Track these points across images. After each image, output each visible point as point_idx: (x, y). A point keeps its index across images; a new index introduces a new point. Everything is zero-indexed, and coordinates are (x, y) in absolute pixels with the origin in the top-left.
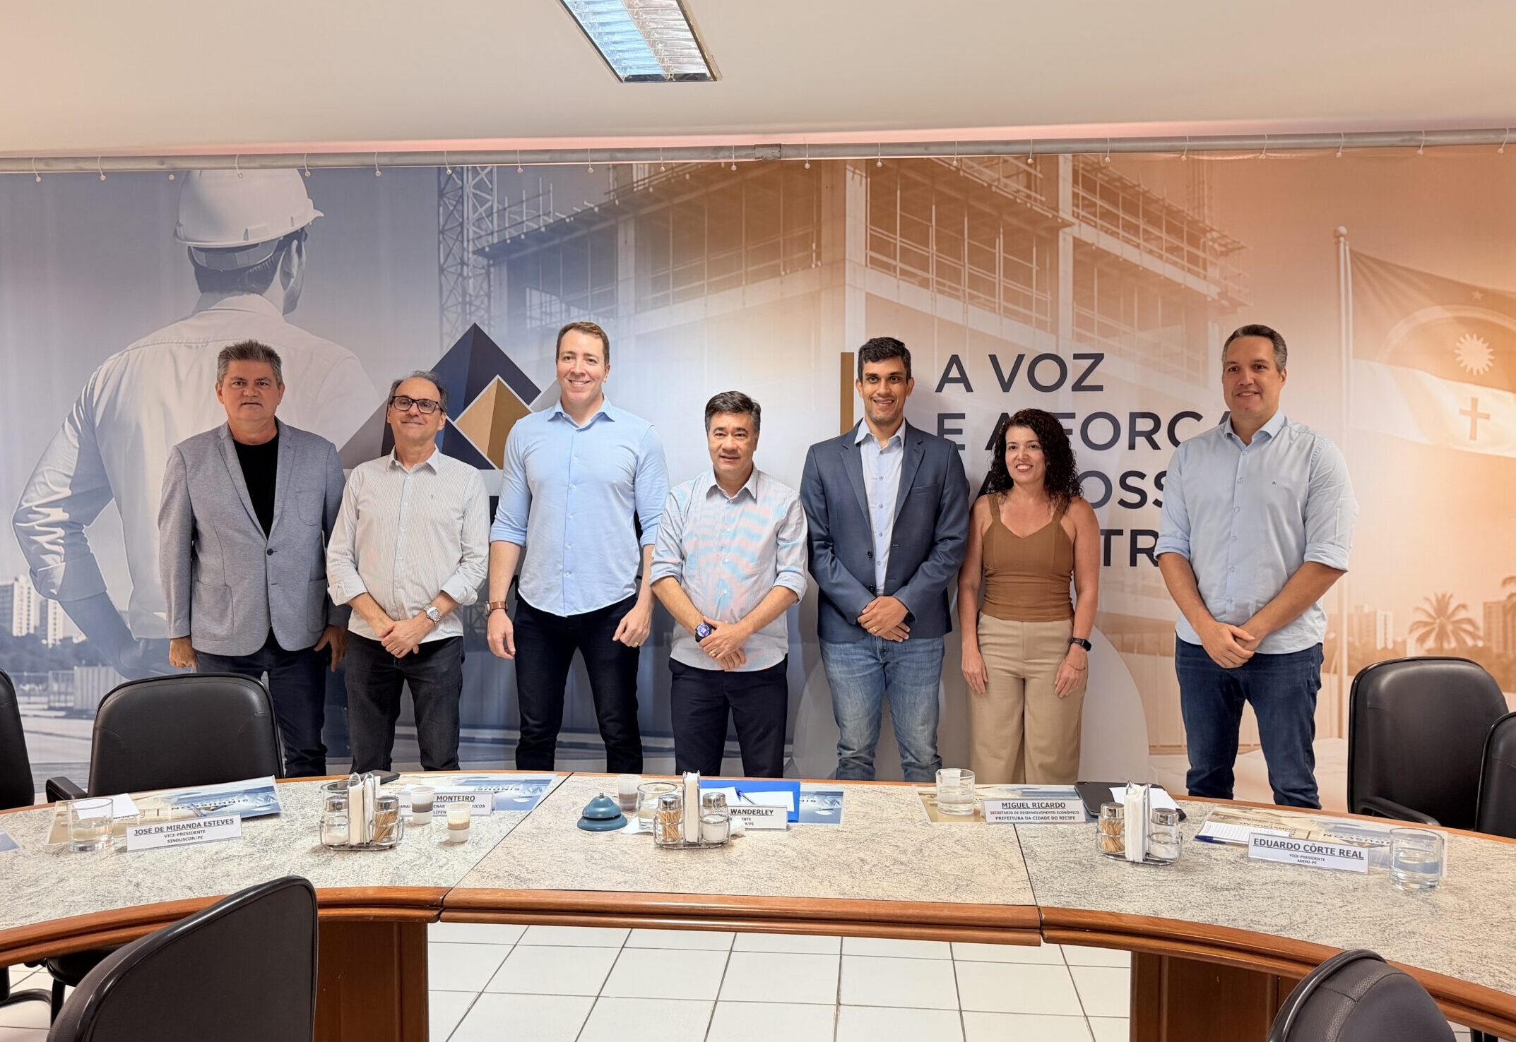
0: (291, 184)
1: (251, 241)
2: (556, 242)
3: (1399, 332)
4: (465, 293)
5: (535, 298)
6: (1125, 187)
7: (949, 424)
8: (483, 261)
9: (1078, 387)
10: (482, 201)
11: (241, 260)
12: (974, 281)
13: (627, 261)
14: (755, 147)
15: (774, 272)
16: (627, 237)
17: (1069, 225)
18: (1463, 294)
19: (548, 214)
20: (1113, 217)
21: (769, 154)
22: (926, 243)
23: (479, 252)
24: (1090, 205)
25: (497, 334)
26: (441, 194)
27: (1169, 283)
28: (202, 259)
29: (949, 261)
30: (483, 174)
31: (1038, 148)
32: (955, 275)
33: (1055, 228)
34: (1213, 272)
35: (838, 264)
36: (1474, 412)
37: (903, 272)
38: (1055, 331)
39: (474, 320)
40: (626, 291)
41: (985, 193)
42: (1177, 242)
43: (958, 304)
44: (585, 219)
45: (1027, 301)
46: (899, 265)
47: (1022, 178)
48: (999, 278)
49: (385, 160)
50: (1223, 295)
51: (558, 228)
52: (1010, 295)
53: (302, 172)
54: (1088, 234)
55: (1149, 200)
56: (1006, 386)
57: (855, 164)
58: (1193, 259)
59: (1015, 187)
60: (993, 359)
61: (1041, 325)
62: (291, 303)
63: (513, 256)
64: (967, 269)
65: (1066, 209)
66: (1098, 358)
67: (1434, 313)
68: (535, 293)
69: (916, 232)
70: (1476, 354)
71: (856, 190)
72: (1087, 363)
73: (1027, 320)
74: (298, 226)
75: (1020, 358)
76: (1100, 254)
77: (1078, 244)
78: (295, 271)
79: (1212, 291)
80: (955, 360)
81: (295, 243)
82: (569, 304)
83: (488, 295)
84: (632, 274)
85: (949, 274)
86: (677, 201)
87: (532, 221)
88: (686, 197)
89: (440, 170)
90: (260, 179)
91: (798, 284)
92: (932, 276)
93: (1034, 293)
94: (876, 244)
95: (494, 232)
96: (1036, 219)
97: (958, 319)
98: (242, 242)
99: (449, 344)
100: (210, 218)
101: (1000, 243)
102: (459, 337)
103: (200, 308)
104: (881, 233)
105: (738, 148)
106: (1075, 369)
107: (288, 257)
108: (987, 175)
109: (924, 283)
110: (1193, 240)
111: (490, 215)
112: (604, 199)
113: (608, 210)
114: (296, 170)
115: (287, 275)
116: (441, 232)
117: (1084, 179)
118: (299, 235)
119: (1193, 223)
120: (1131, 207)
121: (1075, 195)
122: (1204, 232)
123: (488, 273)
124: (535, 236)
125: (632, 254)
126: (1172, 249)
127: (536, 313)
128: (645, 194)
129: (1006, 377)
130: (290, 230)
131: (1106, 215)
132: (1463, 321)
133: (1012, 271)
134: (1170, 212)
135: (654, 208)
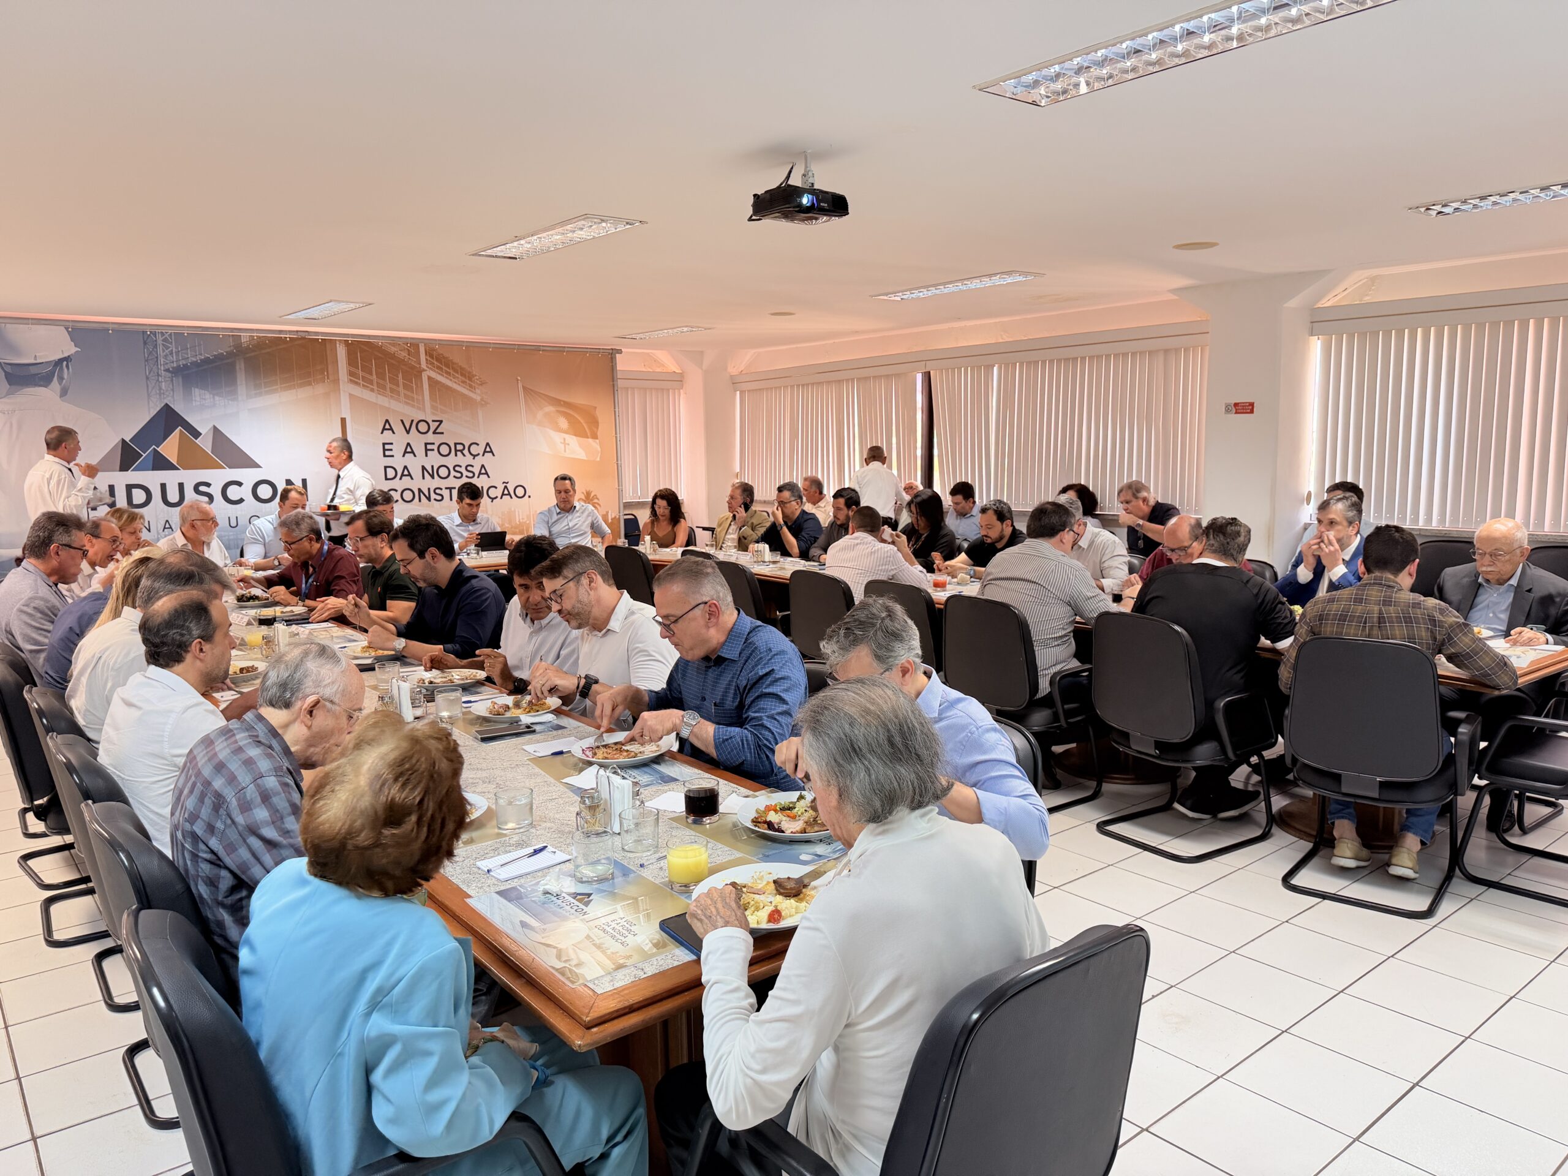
0: (62, 334)
1: (38, 361)
2: (205, 367)
3: (540, 415)
4: (160, 389)
5: (196, 392)
6: (444, 357)
7: (387, 447)
8: (169, 375)
9: (434, 433)
10: (167, 348)
11: (33, 370)
12: (392, 390)
13: (241, 377)
14: (297, 331)
15: (310, 384)
16: (240, 366)
17: (424, 370)
18: (557, 402)
19: (201, 354)
20: (441, 369)
21: (303, 335)
22: (371, 375)
23: (167, 370)
24: (432, 364)
25: (179, 408)
26: (145, 343)
27: (463, 395)
28: (8, 369)
29: (381, 382)
30: (167, 335)
31: (412, 341)
32: (384, 387)
33: (421, 371)
34: (478, 391)
35: (336, 381)
36: (565, 443)
37: (363, 385)
38: (424, 410)
39: (166, 401)
40: (242, 388)
41: (393, 356)
42: (464, 379)
43: (386, 399)
44: (219, 357)
45: (413, 399)
46: (361, 382)
47: (406, 351)
48: (401, 389)
49: (116, 326)
50: (482, 400)
51: (206, 361)
52: (406, 396)
53: (67, 329)
54: (433, 375)
55: (453, 363)
56: (408, 432)
57: (340, 341)
58: (471, 386)
59: (403, 355)
60: (402, 421)
61: (419, 408)
62: (64, 393)
63: (186, 372)
64: (388, 386)
65: (424, 365)
66: (441, 422)
67: (550, 409)
68: (197, 390)
69: (367, 369)
70: (563, 423)
71: (341, 352)
72: (438, 423)
73: (413, 406)
74: (66, 355)
75: (412, 421)
76: (437, 382)
77: (429, 378)
78: (66, 376)
79: (479, 398)
80: (387, 421)
81: (65, 363)
82: (214, 395)
83: (173, 390)
84: (244, 382)
85: (382, 388)
86: (264, 351)
87: (192, 357)
88: (268, 350)
89: (144, 333)
90: (42, 330)
91: (320, 389)
92: (375, 387)
93: (415, 396)
94: (351, 374)
95: (174, 362)
96: (413, 368)
97: (387, 405)
98: (32, 361)
99: (153, 412)
100: (12, 348)
101: (400, 376)
102: (158, 409)
103: (8, 394)
104: (353, 369)
105: (290, 331)
106: (433, 426)
107: (61, 369)
108: (393, 349)
109: (372, 390)
110: (470, 379)
111: (171, 353)
112: (229, 349)
113: (230, 354)
114: (63, 328)
115: (61, 378)
116: (147, 361)
117: (430, 353)
118: (67, 359)
119: (469, 373)
120: (447, 366)
121: (427, 360)
122: (474, 376)
123: (172, 380)
124: (194, 363)
125: (243, 372)
126: (463, 382)
127: (198, 398)
128: (248, 348)
129: (408, 428)
130: (61, 356)
131: (438, 368)
132: (558, 411)
133: (405, 387)
134: (461, 368)
135: (253, 354)
